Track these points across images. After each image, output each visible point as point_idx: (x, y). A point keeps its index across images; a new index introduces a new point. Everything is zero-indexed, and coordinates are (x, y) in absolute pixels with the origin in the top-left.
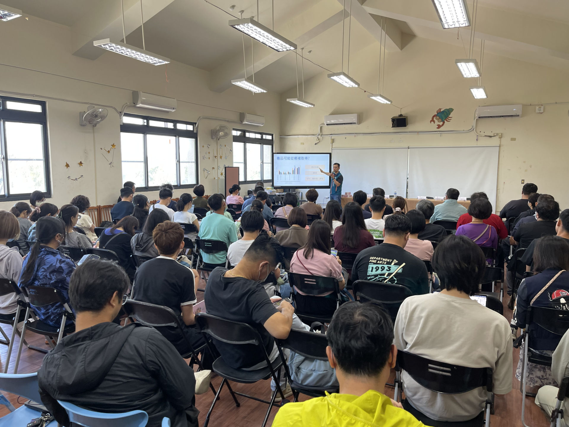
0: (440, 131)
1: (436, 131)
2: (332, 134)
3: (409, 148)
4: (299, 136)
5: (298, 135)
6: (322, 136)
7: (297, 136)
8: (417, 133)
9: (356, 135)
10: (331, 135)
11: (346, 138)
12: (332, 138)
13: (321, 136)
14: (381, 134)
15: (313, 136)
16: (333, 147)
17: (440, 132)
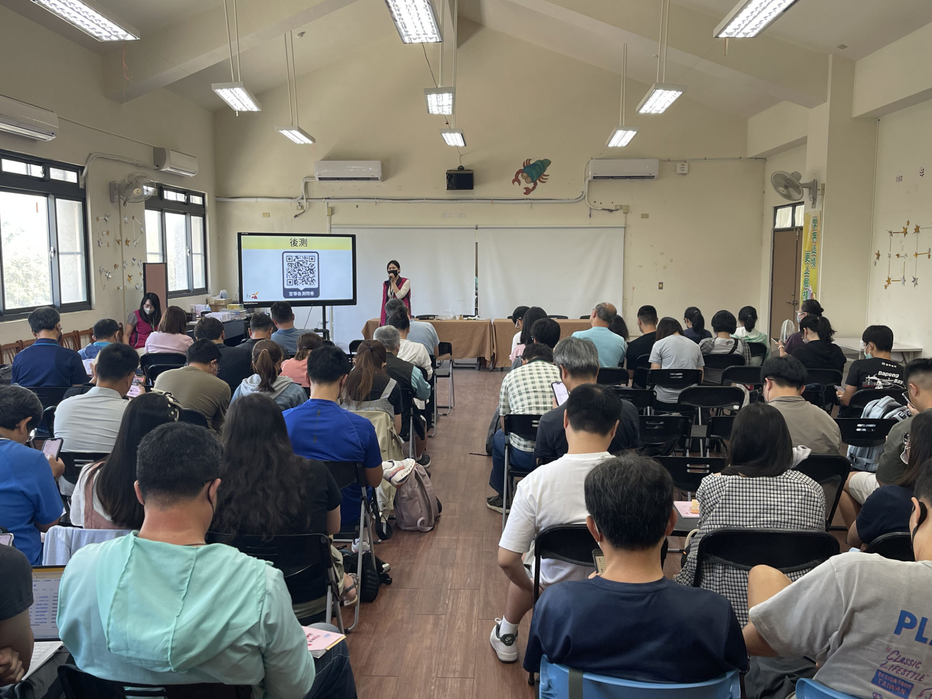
0: (530, 199)
1: (524, 199)
2: (329, 198)
3: (477, 228)
4: (259, 199)
5: (257, 197)
7: (254, 200)
8: (490, 201)
9: (377, 201)
10: (327, 200)
11: (357, 206)
12: (331, 205)
13: (307, 201)
14: (425, 201)
15: (290, 200)
16: (332, 223)
17: (530, 201)
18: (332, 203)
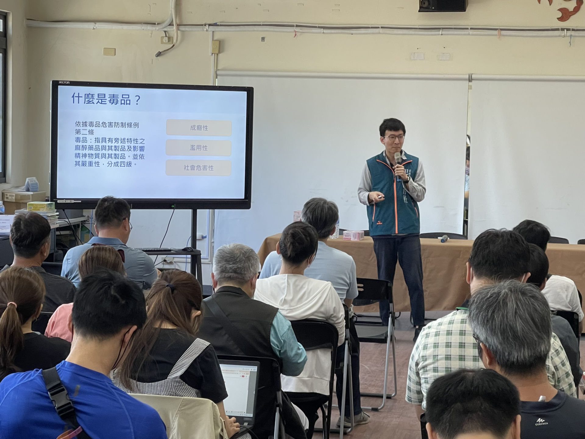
0: (568, 30)
1: (557, 30)
2: (215, 25)
3: (470, 80)
4: (99, 26)
5: (95, 21)
6: (182, 28)
7: (91, 26)
8: (496, 32)
9: (298, 29)
10: (212, 28)
11: (263, 39)
12: (217, 36)
13: (178, 29)
14: (381, 30)
15: (149, 27)
16: (219, 68)
17: (569, 33)
18: (221, 33)
